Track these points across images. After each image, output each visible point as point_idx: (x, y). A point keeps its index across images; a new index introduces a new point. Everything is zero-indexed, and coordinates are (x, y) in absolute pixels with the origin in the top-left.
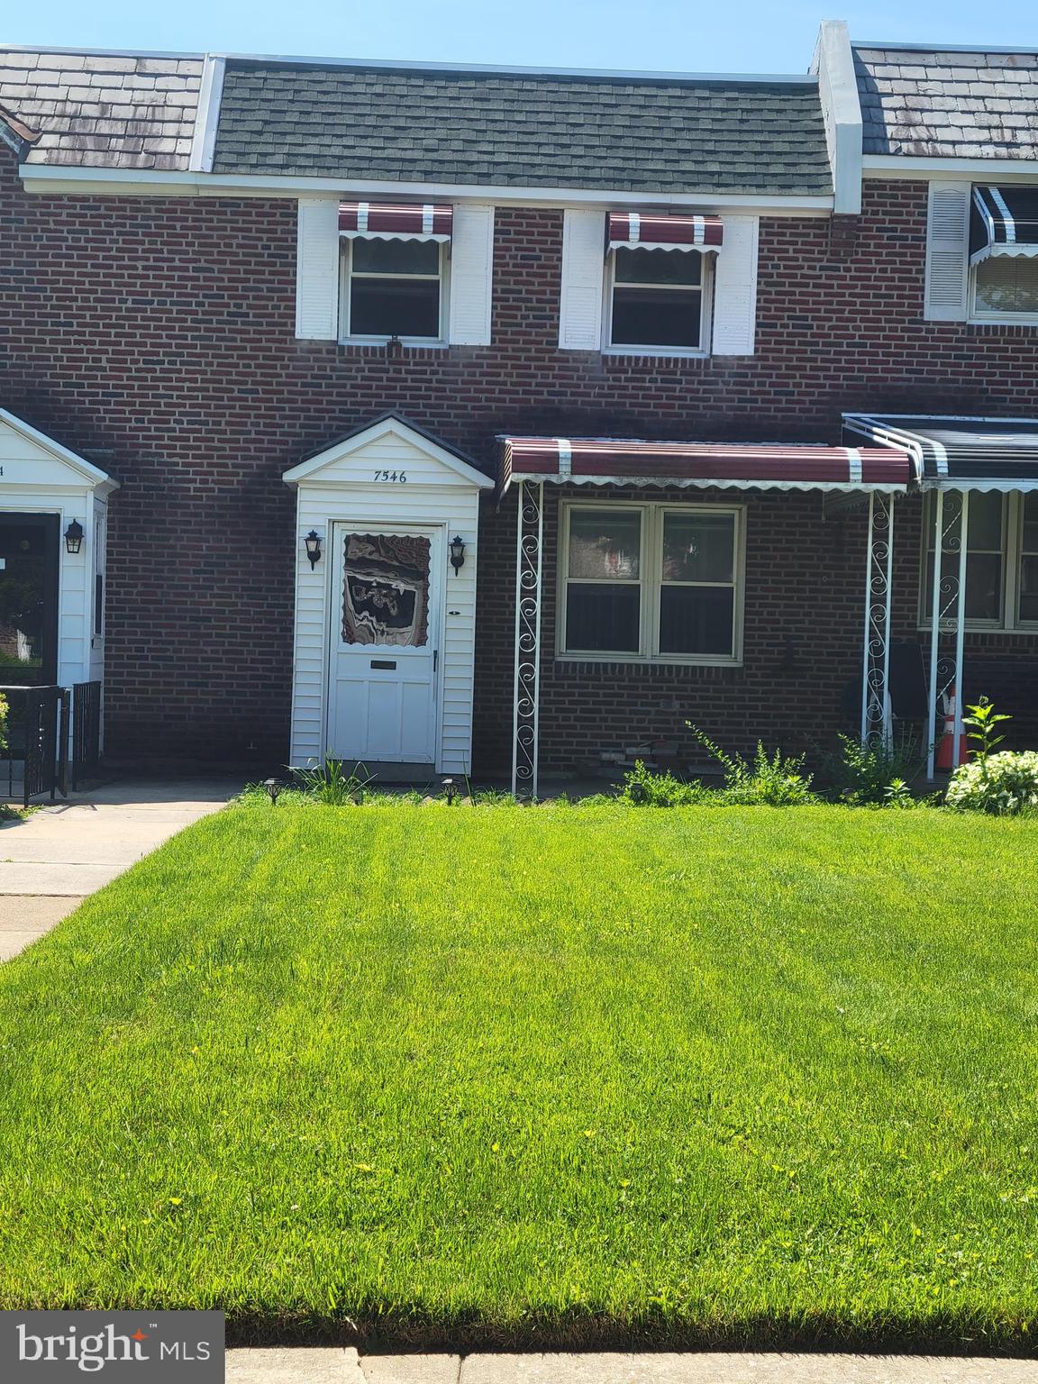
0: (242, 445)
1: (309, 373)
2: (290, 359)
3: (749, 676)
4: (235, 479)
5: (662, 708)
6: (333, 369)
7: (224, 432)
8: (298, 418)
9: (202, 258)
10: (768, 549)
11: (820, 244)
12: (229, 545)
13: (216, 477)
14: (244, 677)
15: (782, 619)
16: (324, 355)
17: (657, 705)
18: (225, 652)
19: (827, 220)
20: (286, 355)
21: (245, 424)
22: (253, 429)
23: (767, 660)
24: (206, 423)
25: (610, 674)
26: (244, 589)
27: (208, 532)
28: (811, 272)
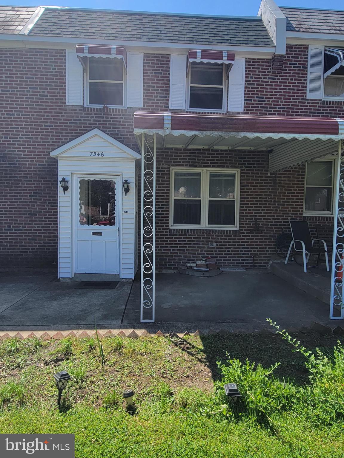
0: (47, 147)
1: (72, 119)
2: (65, 113)
3: (242, 233)
4: (44, 160)
5: (209, 246)
6: (81, 117)
7: (40, 142)
8: (68, 136)
9: (29, 73)
10: (248, 186)
11: (268, 69)
12: (43, 186)
13: (37, 160)
14: (50, 237)
15: (254, 212)
16: (78, 111)
17: (208, 244)
18: (42, 227)
19: (271, 60)
20: (63, 111)
21: (48, 139)
22: (51, 141)
23: (248, 227)
24: (32, 138)
25: (190, 233)
26: (49, 203)
27: (34, 181)
28: (265, 80)
